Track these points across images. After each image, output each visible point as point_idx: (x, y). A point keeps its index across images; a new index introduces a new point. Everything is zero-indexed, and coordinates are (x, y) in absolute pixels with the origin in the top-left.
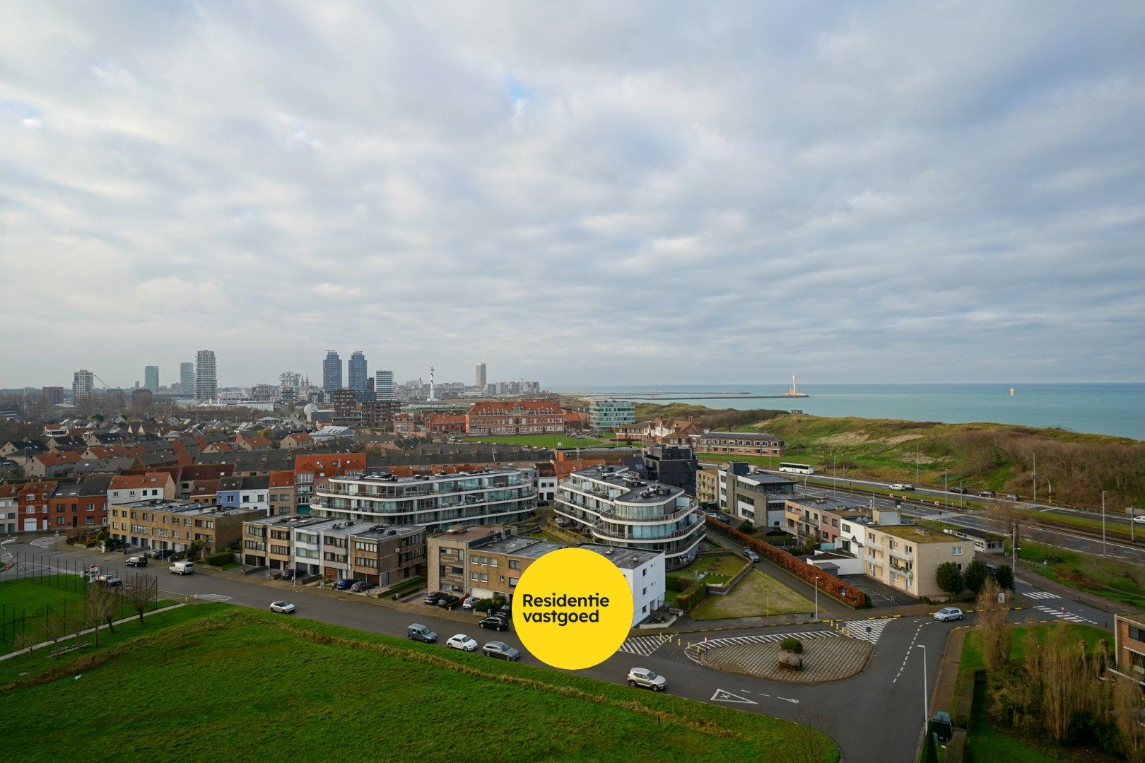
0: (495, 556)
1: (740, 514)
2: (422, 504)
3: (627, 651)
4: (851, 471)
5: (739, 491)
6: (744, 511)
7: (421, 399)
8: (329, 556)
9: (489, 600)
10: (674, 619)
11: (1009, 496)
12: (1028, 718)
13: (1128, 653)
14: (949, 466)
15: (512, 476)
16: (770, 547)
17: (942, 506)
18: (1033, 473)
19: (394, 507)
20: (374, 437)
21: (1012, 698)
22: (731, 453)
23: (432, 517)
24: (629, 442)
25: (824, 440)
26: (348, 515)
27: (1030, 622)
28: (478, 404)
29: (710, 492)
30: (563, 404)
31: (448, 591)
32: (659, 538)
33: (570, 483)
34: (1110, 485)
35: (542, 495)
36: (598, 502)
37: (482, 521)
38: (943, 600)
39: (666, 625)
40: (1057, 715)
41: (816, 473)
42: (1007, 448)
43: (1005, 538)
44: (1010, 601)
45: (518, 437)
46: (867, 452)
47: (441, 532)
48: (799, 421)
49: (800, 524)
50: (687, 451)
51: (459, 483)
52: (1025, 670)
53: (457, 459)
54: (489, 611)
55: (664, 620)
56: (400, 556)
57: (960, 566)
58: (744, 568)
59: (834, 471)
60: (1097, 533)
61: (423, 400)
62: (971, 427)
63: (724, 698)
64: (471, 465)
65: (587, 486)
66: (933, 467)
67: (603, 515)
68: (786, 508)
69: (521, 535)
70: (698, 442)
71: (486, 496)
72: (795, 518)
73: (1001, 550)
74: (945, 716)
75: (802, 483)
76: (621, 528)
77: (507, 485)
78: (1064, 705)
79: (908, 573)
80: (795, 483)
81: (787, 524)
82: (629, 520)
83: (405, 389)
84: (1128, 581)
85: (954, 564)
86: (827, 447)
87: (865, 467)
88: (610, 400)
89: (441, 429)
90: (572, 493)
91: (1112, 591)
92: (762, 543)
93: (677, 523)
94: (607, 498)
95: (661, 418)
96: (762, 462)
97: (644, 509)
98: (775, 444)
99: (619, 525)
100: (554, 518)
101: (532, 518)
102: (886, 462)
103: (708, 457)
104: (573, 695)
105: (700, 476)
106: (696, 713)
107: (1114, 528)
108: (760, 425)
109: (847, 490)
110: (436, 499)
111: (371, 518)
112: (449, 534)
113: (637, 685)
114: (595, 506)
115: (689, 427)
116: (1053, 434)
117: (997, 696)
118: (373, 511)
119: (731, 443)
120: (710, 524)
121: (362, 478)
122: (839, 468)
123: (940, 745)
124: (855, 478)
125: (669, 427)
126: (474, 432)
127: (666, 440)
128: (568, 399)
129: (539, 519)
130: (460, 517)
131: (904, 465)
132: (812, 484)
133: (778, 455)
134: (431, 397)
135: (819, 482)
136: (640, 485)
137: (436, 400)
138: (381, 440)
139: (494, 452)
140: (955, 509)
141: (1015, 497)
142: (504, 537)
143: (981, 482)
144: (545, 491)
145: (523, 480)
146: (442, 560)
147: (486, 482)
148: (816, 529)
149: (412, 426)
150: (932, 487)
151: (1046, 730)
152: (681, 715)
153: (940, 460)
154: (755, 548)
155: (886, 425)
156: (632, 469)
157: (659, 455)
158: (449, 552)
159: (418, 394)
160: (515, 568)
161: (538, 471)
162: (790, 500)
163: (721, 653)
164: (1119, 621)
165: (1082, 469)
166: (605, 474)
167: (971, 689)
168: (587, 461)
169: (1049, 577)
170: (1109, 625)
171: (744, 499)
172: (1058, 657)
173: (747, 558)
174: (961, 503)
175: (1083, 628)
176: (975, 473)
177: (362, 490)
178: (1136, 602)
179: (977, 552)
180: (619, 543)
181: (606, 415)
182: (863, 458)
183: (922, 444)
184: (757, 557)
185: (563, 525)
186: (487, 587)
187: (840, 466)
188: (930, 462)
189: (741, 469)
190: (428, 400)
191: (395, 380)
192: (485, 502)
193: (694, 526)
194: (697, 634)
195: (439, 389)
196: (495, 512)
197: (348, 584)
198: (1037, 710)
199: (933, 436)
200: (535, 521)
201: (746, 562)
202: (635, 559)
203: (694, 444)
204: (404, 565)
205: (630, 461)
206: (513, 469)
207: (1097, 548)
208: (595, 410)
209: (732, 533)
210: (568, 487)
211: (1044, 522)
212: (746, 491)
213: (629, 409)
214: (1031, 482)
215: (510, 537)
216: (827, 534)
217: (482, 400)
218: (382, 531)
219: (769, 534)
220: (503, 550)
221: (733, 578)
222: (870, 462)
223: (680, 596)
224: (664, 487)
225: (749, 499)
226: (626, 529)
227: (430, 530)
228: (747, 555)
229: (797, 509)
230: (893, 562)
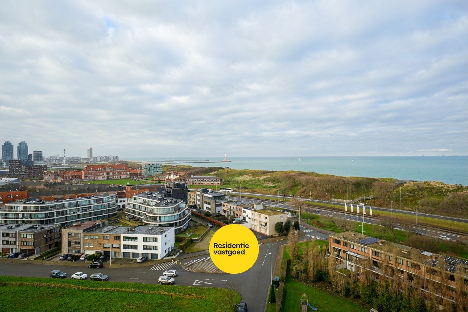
0: (97, 235)
1: (205, 209)
2: (58, 213)
3: (158, 269)
4: (247, 190)
5: (205, 200)
6: (207, 208)
7: (58, 164)
8: (5, 243)
9: (94, 255)
10: (178, 254)
11: (298, 197)
12: (303, 274)
13: (332, 248)
14: (279, 187)
15: (105, 198)
16: (217, 221)
17: (277, 201)
18: (305, 188)
19: (43, 216)
20: (32, 183)
21: (299, 268)
22: (201, 185)
23: (64, 219)
24: (159, 181)
25: (236, 178)
26: (17, 221)
27: (304, 241)
28: (88, 166)
29: (193, 201)
30: (130, 166)
31: (73, 253)
32: (172, 221)
33: (133, 200)
34: (328, 191)
35: (120, 206)
36: (145, 207)
37: (90, 219)
38: (277, 236)
39: (175, 257)
40: (312, 272)
41: (234, 191)
42: (298, 180)
43: (297, 212)
44: (298, 234)
45: (108, 181)
46: (252, 183)
47: (69, 226)
48: (228, 171)
49: (228, 211)
50: (184, 184)
51: (78, 203)
52: (303, 258)
53: (78, 191)
54: (93, 260)
55: (174, 255)
56: (46, 239)
57: (283, 223)
58: (207, 230)
59: (240, 190)
60: (323, 207)
61: (59, 165)
62: (286, 172)
63: (198, 284)
64: (85, 194)
65: (141, 201)
66: (274, 187)
67: (148, 213)
68: (223, 205)
69: (110, 224)
70: (189, 181)
71: (92, 208)
72: (226, 209)
73: (296, 216)
74: (277, 278)
75: (228, 195)
76: (156, 218)
77: (103, 202)
78: (314, 268)
79: (266, 227)
80: (226, 195)
81: (223, 212)
82: (159, 214)
83: (50, 160)
84: (333, 224)
85: (281, 222)
86: (238, 181)
87: (251, 188)
88: (151, 164)
89: (69, 178)
90: (134, 204)
91: (328, 227)
92: (213, 220)
93: (180, 214)
94: (149, 205)
95: (173, 171)
96: (214, 188)
97: (166, 209)
98: (219, 181)
99: (155, 217)
100: (125, 216)
101: (115, 216)
102: (259, 186)
103: (192, 187)
104: (133, 292)
105: (189, 194)
106: (187, 291)
107: (329, 206)
108: (213, 173)
109: (245, 197)
110: (66, 211)
111: (30, 222)
112: (73, 226)
113: (162, 284)
114: (144, 209)
115: (185, 175)
116: (311, 174)
117: (294, 268)
118: (31, 218)
119: (202, 181)
120: (193, 214)
121: (25, 203)
122: (242, 189)
123: (276, 289)
124: (248, 192)
125: (176, 175)
126: (87, 180)
127: (175, 180)
128: (132, 164)
129: (118, 217)
130: (79, 218)
131: (265, 187)
132: (232, 196)
133: (219, 185)
134: (64, 163)
135: (235, 195)
136: (164, 199)
137: (67, 164)
138: (36, 184)
139: (96, 187)
140: (281, 202)
141: (300, 197)
142: (101, 226)
143: (289, 192)
144: (121, 204)
145: (111, 200)
146: (69, 239)
147: (92, 201)
148: (234, 213)
149: (54, 177)
150: (274, 195)
151: (309, 278)
152: (181, 293)
153: (276, 184)
154: (211, 222)
155: (259, 172)
156: (161, 192)
157: (172, 186)
158: (73, 235)
159: (57, 162)
160: (107, 239)
161: (118, 196)
162: (224, 202)
163: (197, 265)
164: (330, 237)
165: (320, 186)
166: (149, 196)
167: (286, 267)
168: (141, 190)
169: (310, 224)
170: (327, 239)
171: (206, 203)
172: (313, 252)
173: (207, 226)
174: (283, 200)
175: (320, 241)
176: (287, 189)
177: (25, 209)
178: (335, 230)
179: (288, 217)
180: (155, 224)
181: (149, 170)
182: (250, 185)
183: (271, 179)
184: (211, 226)
185: (130, 219)
186: (93, 249)
187: (242, 188)
188: (273, 185)
189: (205, 191)
190: (62, 165)
191: (44, 155)
192: (91, 210)
193: (187, 215)
194: (188, 259)
195: (68, 160)
196: (97, 215)
197: (16, 255)
198: (306, 271)
199: (274, 176)
200: (116, 217)
201: (208, 228)
202: (162, 230)
203: (187, 182)
204: (49, 243)
205: (159, 189)
206: (106, 195)
207: (324, 213)
208: (144, 168)
209: (202, 217)
210: (132, 201)
211: (309, 205)
212: (208, 199)
213: (159, 168)
214: (305, 191)
215: (104, 225)
216: (238, 214)
217: (91, 164)
218: (37, 228)
219: (216, 216)
220: (101, 231)
221: (202, 235)
222: (253, 186)
223: (180, 244)
224: (174, 200)
225: (208, 203)
226: (158, 218)
227: (63, 225)
228: (208, 225)
229: (227, 206)
230: (261, 223)
